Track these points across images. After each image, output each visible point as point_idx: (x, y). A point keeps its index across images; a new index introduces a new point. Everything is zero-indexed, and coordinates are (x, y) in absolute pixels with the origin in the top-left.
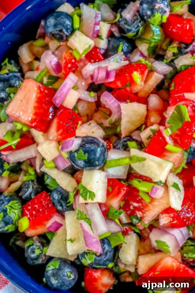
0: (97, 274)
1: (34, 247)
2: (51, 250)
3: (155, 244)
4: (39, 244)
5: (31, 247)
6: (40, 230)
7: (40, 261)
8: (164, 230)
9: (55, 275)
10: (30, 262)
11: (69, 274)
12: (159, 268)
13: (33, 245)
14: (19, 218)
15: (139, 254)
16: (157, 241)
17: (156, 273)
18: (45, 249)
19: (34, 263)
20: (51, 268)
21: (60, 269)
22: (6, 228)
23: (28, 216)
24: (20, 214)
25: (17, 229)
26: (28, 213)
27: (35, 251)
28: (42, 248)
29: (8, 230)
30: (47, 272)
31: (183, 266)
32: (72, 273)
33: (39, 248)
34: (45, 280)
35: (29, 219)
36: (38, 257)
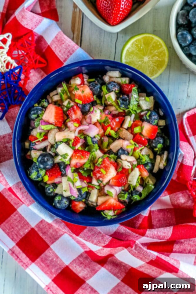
0: (77, 203)
1: (50, 187)
2: (57, 191)
5: (48, 188)
6: (52, 182)
7: (52, 194)
8: (112, 186)
9: (59, 202)
11: (66, 202)
12: (108, 203)
13: (49, 186)
14: (45, 175)
15: (98, 196)
16: (107, 191)
17: (106, 206)
18: (55, 190)
19: (49, 195)
20: (57, 199)
21: (62, 200)
22: (38, 179)
23: (48, 175)
24: (45, 173)
25: (43, 180)
26: (48, 173)
27: (50, 190)
28: (53, 188)
29: (39, 180)
30: (55, 201)
31: (118, 203)
32: (66, 201)
33: (52, 188)
34: (54, 204)
35: (49, 176)
36: (51, 192)
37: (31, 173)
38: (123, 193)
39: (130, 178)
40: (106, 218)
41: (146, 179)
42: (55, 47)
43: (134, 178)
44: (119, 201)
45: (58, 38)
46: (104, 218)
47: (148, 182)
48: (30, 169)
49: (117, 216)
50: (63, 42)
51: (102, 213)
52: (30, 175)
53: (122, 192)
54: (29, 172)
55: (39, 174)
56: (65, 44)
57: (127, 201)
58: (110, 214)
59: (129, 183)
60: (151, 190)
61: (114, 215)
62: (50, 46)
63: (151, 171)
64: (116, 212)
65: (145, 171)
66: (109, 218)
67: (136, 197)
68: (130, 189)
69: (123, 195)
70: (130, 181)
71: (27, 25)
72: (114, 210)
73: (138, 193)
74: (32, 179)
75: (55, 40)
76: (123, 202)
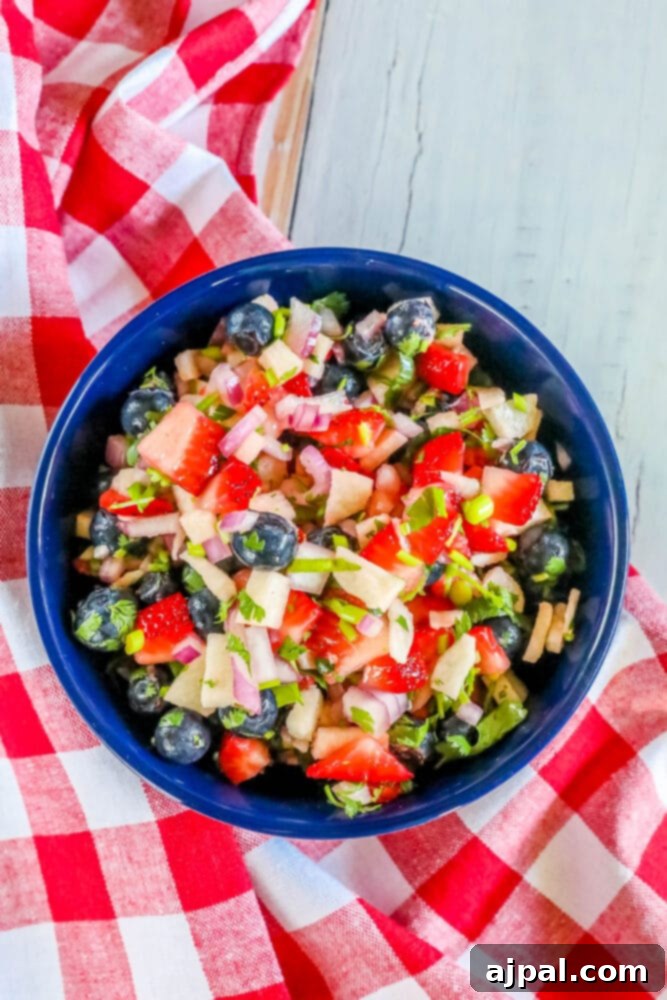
0: (243, 746)
1: (146, 682)
2: (174, 694)
3: (348, 712)
4: (154, 679)
5: (141, 682)
6: (161, 657)
7: (151, 708)
8: (369, 692)
9: (173, 736)
10: (135, 707)
11: (196, 738)
12: (352, 753)
13: (143, 678)
14: (130, 631)
15: (319, 725)
16: (354, 709)
17: (346, 763)
18: (164, 689)
19: (140, 709)
20: (167, 723)
21: (182, 728)
22: (103, 644)
23: (146, 630)
24: (131, 624)
25: (122, 648)
26: (145, 624)
27: (145, 690)
28: (158, 686)
29: (106, 647)
30: (160, 729)
31: (390, 757)
32: (201, 737)
33: (154, 686)
34: (153, 740)
35: (146, 635)
36: (150, 700)
37: (80, 618)
38: (410, 725)
39: (440, 669)
40: (342, 810)
41: (494, 683)
42: (217, 244)
43: (455, 674)
44: (393, 749)
45: (231, 213)
46: (333, 808)
47: (503, 695)
48: (80, 604)
49: (379, 806)
50: (245, 226)
51: (327, 789)
52: (76, 627)
53: (407, 720)
54: (74, 617)
55: (109, 626)
56: (250, 233)
57: (423, 753)
58: (354, 798)
59: (434, 686)
60: (514, 724)
61: (371, 804)
62: (201, 242)
63: (516, 655)
64: (377, 792)
65: (498, 650)
66: (350, 811)
67: (459, 744)
68: (435, 711)
69: (409, 729)
70: (439, 682)
71: (131, 159)
72: (373, 784)
73: (465, 730)
74: (82, 641)
75: (219, 220)
76: (409, 759)
